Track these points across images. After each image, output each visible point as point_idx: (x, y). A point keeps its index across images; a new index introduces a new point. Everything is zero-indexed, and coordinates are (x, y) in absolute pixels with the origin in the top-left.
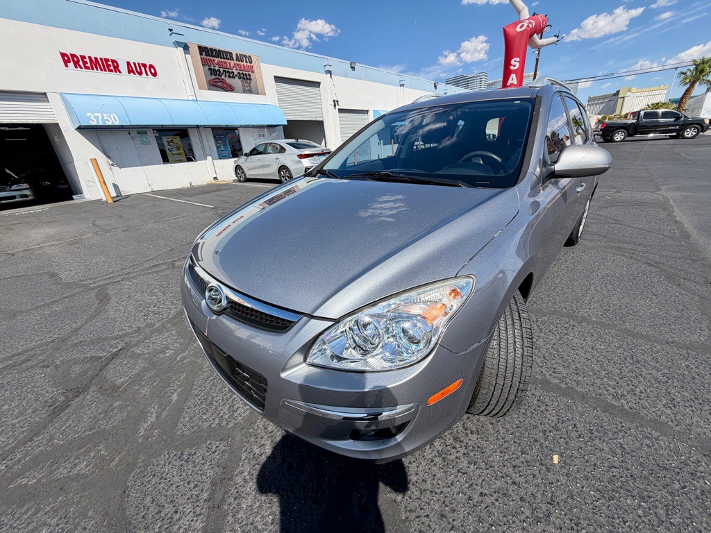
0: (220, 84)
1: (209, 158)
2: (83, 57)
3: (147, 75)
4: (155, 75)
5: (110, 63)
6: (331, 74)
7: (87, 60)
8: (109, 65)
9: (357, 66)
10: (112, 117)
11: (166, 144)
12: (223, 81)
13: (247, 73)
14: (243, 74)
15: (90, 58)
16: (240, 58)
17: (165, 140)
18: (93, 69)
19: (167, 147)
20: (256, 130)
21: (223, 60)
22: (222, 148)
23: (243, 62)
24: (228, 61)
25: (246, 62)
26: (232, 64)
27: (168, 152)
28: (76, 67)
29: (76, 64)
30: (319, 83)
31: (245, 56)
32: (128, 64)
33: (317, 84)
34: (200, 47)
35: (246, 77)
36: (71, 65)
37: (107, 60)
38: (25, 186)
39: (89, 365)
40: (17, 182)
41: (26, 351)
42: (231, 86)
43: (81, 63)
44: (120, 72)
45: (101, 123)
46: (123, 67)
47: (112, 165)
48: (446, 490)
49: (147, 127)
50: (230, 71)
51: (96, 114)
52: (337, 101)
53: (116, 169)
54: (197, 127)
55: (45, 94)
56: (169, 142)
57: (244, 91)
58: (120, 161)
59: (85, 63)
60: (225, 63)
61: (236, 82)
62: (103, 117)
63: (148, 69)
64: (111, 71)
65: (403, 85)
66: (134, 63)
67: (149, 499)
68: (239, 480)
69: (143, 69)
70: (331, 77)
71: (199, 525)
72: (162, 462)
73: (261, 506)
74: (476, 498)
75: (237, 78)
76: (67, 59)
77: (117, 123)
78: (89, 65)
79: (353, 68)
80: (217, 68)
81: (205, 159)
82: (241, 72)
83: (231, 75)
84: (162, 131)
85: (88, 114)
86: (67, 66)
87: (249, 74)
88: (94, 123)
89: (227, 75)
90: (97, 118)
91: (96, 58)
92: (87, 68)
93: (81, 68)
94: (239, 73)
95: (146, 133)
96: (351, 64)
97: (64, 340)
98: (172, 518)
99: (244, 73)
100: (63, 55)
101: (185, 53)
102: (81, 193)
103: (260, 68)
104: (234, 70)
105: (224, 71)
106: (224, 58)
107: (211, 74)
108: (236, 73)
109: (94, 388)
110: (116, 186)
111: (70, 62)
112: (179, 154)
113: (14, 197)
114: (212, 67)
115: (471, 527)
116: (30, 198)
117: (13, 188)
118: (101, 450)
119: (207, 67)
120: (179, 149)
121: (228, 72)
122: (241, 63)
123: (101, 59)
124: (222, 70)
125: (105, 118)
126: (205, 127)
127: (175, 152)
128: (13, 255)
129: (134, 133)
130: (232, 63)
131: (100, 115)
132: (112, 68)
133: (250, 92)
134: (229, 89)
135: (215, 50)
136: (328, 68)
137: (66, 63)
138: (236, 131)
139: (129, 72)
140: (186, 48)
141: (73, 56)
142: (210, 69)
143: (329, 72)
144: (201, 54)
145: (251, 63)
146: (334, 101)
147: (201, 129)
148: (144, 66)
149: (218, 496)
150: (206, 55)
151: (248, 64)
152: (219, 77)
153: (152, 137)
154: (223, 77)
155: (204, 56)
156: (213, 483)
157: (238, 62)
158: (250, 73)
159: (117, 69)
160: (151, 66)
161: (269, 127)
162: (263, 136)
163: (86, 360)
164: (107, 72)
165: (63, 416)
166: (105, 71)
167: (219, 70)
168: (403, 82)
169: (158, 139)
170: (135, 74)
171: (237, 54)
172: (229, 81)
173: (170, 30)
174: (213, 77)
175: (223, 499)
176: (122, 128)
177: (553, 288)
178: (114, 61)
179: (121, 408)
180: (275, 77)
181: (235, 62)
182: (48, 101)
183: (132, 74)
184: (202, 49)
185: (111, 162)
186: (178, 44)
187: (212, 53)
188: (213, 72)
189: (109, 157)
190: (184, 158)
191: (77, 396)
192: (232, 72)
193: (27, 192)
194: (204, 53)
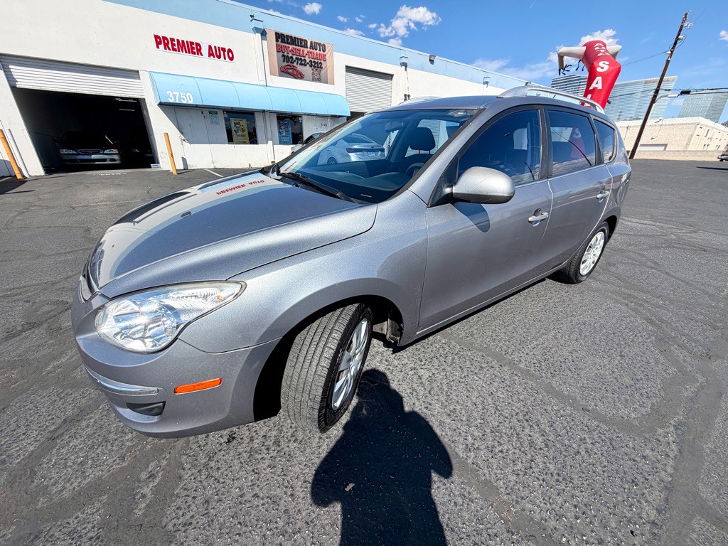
0: (291, 71)
1: (270, 143)
2: (172, 40)
3: (225, 58)
4: (231, 59)
5: (194, 46)
6: (406, 67)
7: (176, 43)
8: (192, 48)
9: (437, 60)
10: (188, 96)
11: (233, 125)
12: (294, 69)
13: (319, 61)
14: (314, 62)
15: (178, 40)
16: (314, 45)
17: (233, 121)
18: (179, 51)
19: (233, 128)
20: (319, 119)
21: (297, 47)
22: (284, 134)
23: (316, 50)
24: (302, 49)
25: (320, 50)
26: (306, 52)
27: (234, 133)
28: (165, 49)
29: (166, 46)
30: (392, 76)
31: (320, 44)
32: (210, 47)
33: (389, 77)
34: (277, 34)
35: (317, 66)
36: (162, 46)
37: (192, 43)
38: (115, 151)
39: (56, 307)
40: (110, 147)
41: (25, 287)
42: (301, 74)
43: (170, 45)
44: (202, 55)
45: (177, 101)
46: (205, 51)
47: (184, 140)
48: (228, 482)
49: (218, 108)
50: (303, 58)
51: (175, 93)
52: (409, 96)
53: (186, 144)
54: (264, 111)
55: (138, 72)
56: (235, 124)
57: (313, 80)
58: (191, 137)
59: (173, 45)
60: (299, 50)
61: (307, 70)
62: (180, 95)
63: (226, 53)
64: (194, 53)
65: (487, 83)
66: (215, 47)
67: (15, 419)
68: (84, 423)
69: (222, 52)
70: (406, 70)
71: (32, 448)
72: (44, 395)
73: (82, 449)
74: (248, 497)
75: (308, 66)
76: (159, 40)
77: (191, 102)
78: (176, 47)
79: (432, 61)
80: (290, 55)
81: (267, 143)
82: (313, 60)
83: (303, 62)
84: (232, 113)
85: (168, 92)
86: (158, 47)
87: (321, 63)
88: (172, 101)
89: (299, 62)
90: (175, 96)
91: (183, 41)
92: (174, 50)
93: (169, 49)
94: (310, 61)
95: (217, 113)
96: (430, 57)
97: (53, 284)
98: (18, 437)
99: (316, 61)
100: (156, 37)
101: (262, 39)
102: (158, 163)
103: (333, 57)
104: (307, 58)
105: (296, 58)
106: (298, 46)
107: (284, 61)
108: (308, 60)
109: (45, 326)
110: (184, 160)
111: (161, 44)
112: (243, 136)
113: (105, 160)
114: (286, 54)
115: (222, 519)
116: (117, 162)
117: (106, 152)
118: (14, 374)
119: (281, 54)
120: (244, 131)
121: (301, 59)
122: (314, 51)
123: (187, 42)
124: (294, 57)
125: (182, 97)
126: (271, 112)
127: (240, 133)
128: (74, 208)
129: (206, 112)
130: (306, 50)
131: (178, 93)
132: (195, 51)
133: (319, 80)
134: (299, 76)
135: (291, 37)
136: (404, 60)
137: (158, 44)
138: (300, 119)
139: (210, 55)
140: (263, 34)
141: (165, 38)
142: (284, 56)
143: (405, 65)
144: (277, 41)
145: (324, 51)
146: (405, 95)
147: (267, 114)
148: (224, 50)
149: (60, 431)
150: (282, 42)
151: (322, 52)
152: (291, 64)
153: (221, 117)
154: (295, 64)
155: (279, 43)
156: (65, 421)
157: (312, 50)
158: (322, 61)
159: (199, 52)
160: (230, 51)
161: (333, 117)
162: (326, 125)
163: (57, 303)
164: (191, 54)
165: (11, 342)
166: (189, 53)
167: (292, 57)
168: (487, 80)
169: (227, 120)
170: (214, 57)
171: (311, 42)
172: (300, 68)
173: (252, 16)
174: (285, 64)
175: (61, 435)
176: (196, 107)
177: (506, 324)
178: (198, 44)
179: (52, 345)
180: (346, 66)
181: (309, 49)
182: (139, 78)
183: (212, 57)
184: (279, 36)
185: (183, 138)
186: (256, 30)
187: (288, 40)
188: (286, 58)
189: (182, 133)
190: (248, 140)
191: (30, 329)
192: (305, 60)
193: (116, 157)
194: (280, 40)
